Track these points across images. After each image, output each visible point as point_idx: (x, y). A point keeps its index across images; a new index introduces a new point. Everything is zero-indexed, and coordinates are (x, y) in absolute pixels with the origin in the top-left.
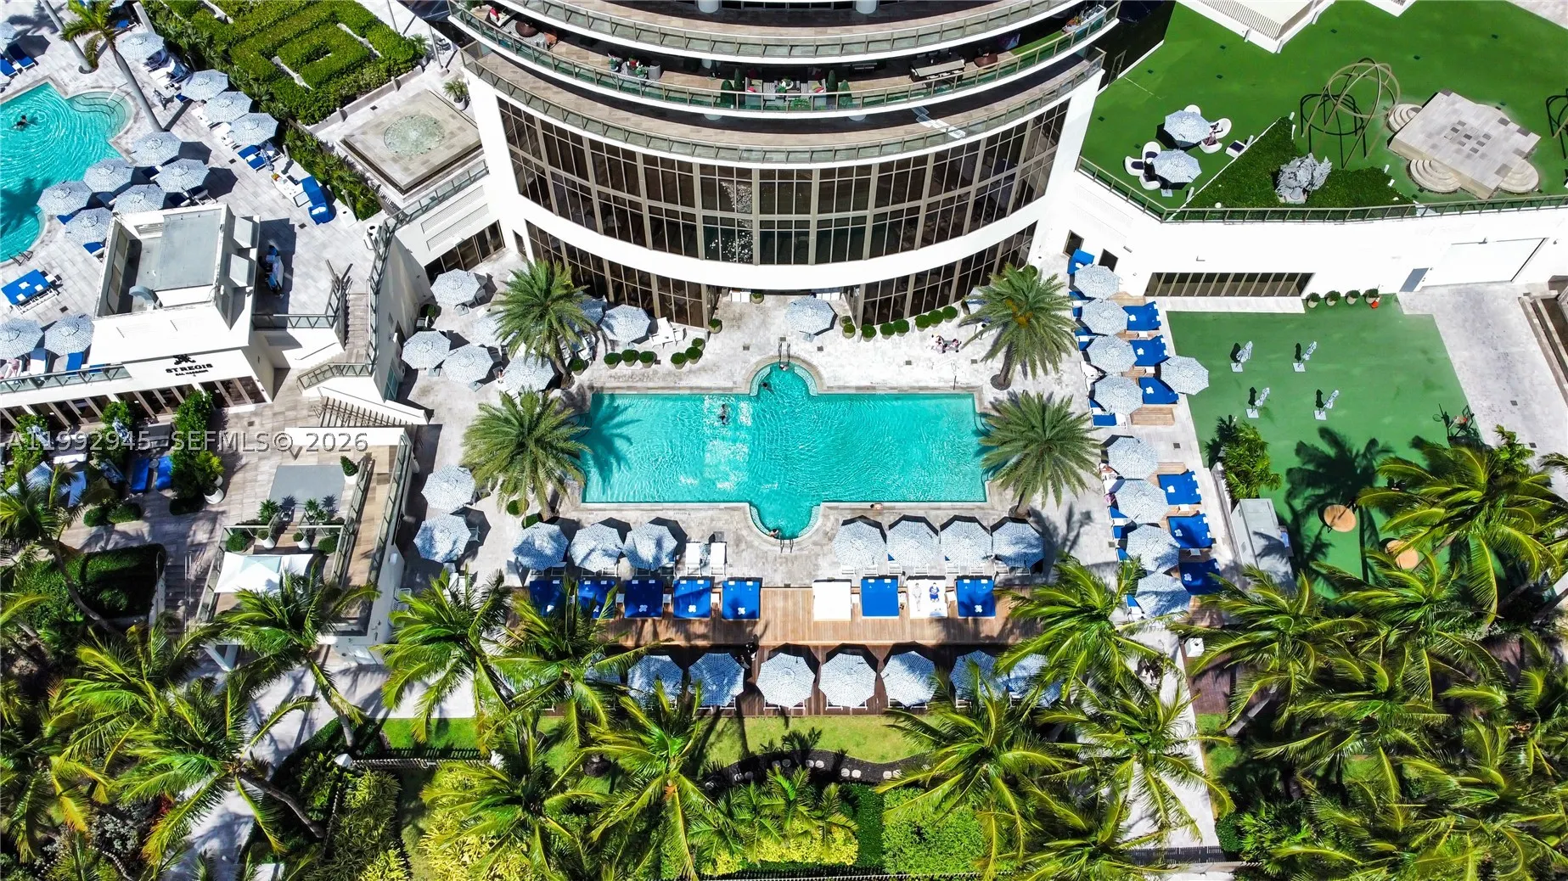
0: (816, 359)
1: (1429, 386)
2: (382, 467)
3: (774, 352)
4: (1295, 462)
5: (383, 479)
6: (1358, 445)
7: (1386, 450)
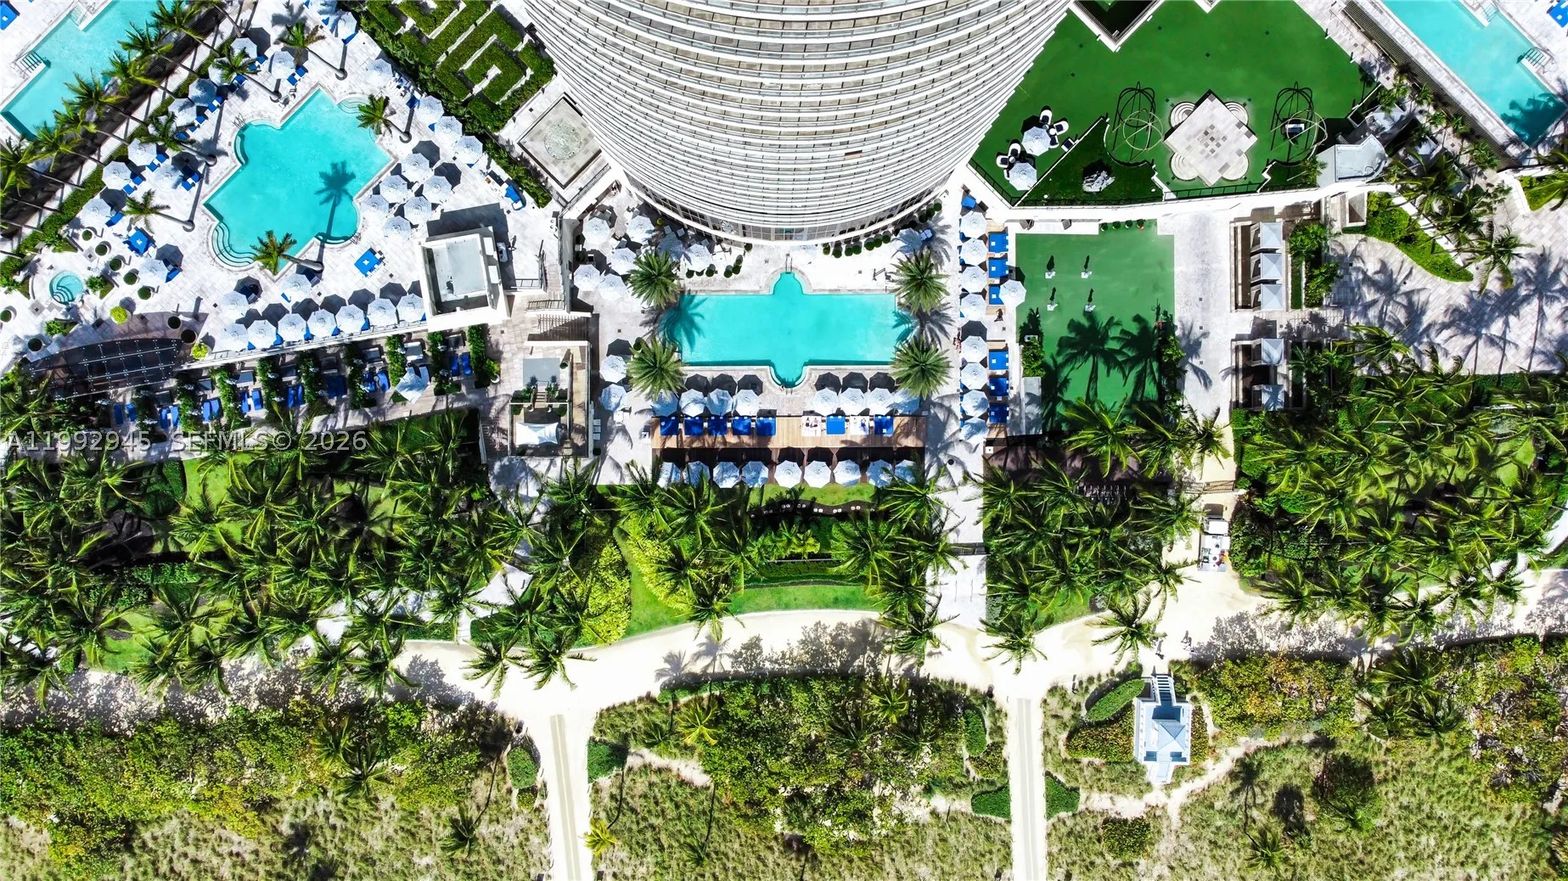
0: (806, 269)
1: (1156, 288)
2: (577, 359)
3: (782, 265)
4: (1065, 333)
5: (581, 367)
6: (1103, 320)
7: (1118, 324)
